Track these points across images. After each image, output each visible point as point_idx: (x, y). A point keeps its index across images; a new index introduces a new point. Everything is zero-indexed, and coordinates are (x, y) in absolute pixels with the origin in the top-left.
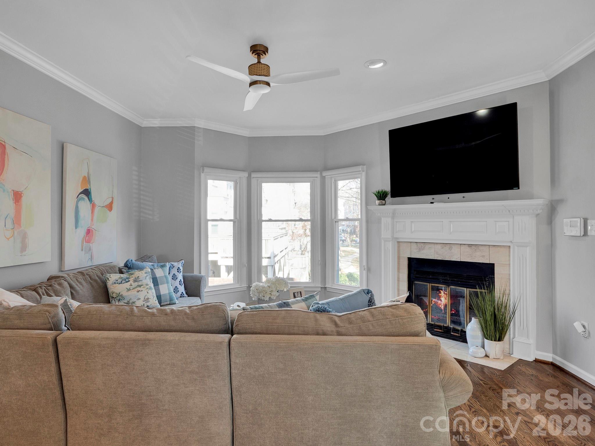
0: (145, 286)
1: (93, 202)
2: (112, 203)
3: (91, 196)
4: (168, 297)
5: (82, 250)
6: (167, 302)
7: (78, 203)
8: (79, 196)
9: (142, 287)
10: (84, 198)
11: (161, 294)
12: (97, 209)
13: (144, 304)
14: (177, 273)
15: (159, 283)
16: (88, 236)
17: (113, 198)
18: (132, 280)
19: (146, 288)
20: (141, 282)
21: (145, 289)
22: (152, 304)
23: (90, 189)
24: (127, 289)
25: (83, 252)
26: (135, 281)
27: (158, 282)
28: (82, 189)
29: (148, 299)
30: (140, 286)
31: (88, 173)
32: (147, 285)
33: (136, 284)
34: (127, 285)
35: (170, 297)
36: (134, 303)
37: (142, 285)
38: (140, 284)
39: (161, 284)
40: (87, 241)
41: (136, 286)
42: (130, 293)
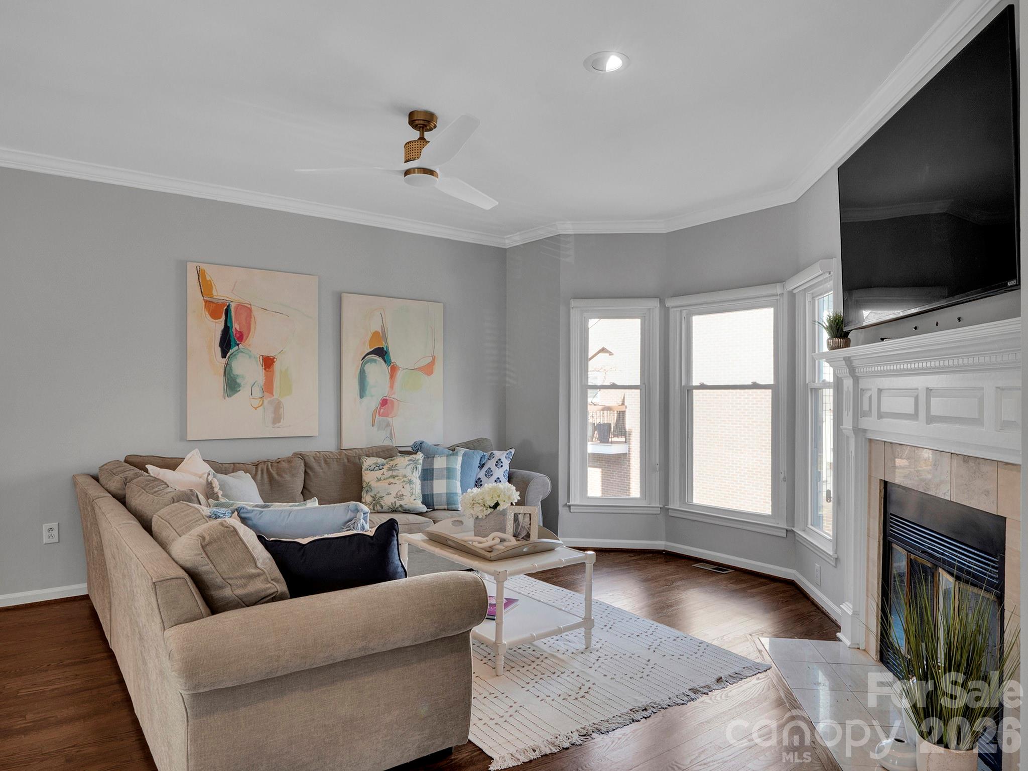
0: (401, 478)
1: (392, 364)
2: (433, 363)
3: (389, 356)
4: (444, 499)
5: (373, 425)
6: (442, 505)
7: (364, 366)
8: (366, 357)
9: (396, 478)
10: (376, 360)
11: (434, 493)
12: (399, 374)
13: (395, 502)
14: (493, 468)
15: (434, 477)
16: (383, 408)
17: (434, 357)
18: (386, 467)
19: (402, 480)
20: (397, 471)
21: (400, 481)
22: (408, 504)
23: (387, 348)
24: (377, 479)
25: (375, 428)
26: (390, 469)
27: (433, 475)
28: (370, 347)
29: (402, 495)
30: (394, 477)
31: (383, 327)
32: (405, 476)
33: (390, 473)
34: (378, 474)
35: (447, 499)
36: (381, 497)
37: (397, 476)
38: (394, 474)
39: (437, 479)
40: (382, 413)
41: (388, 476)
42: (379, 484)
